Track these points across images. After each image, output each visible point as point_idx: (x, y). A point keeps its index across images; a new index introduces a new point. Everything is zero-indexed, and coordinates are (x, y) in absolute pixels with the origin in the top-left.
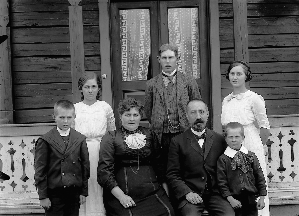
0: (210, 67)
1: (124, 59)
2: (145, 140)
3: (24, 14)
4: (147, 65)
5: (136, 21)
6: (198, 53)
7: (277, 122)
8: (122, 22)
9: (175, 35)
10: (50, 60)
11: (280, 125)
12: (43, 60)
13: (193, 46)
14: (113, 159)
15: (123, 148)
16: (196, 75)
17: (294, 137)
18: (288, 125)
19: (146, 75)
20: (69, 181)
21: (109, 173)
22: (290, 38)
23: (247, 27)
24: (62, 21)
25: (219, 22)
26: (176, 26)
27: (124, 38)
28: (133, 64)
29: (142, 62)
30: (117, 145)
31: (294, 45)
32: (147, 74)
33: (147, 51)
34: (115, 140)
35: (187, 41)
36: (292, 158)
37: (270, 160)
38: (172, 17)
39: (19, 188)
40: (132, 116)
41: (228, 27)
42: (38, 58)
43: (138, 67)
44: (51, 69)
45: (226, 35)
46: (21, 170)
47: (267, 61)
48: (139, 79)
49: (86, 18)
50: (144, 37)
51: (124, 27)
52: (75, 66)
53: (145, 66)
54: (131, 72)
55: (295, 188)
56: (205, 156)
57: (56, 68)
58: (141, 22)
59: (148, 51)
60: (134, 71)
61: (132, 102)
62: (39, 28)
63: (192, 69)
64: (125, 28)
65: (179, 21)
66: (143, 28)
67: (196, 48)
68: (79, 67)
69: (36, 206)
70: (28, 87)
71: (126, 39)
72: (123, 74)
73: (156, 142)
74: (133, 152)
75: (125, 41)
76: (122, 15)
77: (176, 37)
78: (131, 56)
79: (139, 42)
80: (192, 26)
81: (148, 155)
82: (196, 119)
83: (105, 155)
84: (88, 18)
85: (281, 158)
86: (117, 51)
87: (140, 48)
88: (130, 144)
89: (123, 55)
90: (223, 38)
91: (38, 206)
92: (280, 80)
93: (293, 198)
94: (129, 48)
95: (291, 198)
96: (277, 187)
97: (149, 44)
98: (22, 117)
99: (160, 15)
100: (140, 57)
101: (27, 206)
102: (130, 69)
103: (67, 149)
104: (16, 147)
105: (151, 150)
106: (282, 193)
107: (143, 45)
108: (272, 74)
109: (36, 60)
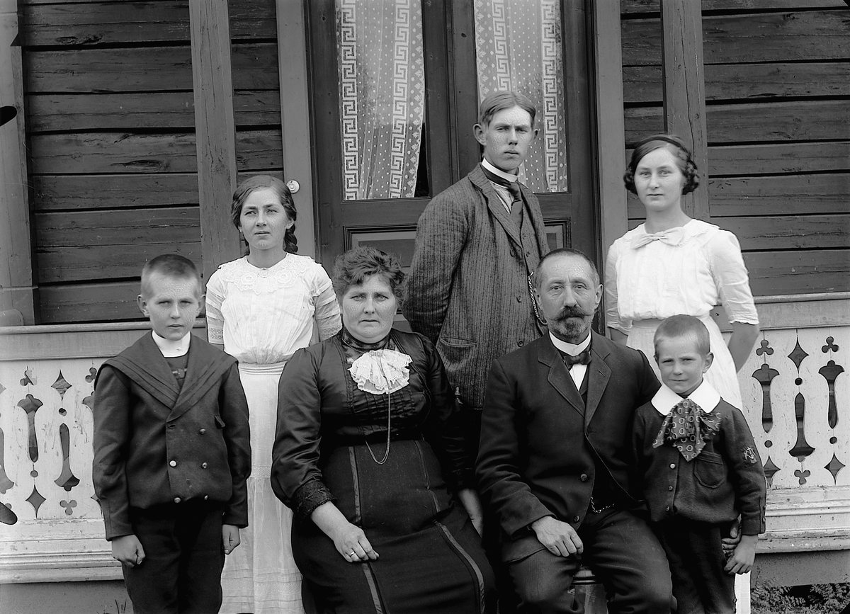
0: (597, 158)
1: (350, 136)
2: (406, 367)
3: (62, 10)
4: (416, 153)
5: (384, 27)
6: (560, 117)
7: (786, 315)
8: (343, 30)
9: (496, 66)
10: (136, 140)
11: (798, 322)
12: (116, 142)
13: (547, 97)
14: (317, 424)
15: (345, 393)
16: (556, 182)
17: (837, 358)
18: (819, 323)
19: (413, 183)
20: (189, 483)
21: (307, 465)
22: (825, 72)
23: (702, 41)
24: (171, 28)
25: (622, 28)
26: (497, 40)
27: (348, 76)
28: (374, 151)
29: (402, 145)
30: (328, 385)
31: (836, 93)
32: (415, 179)
33: (414, 113)
34: (322, 370)
35: (530, 83)
36: (833, 419)
37: (769, 424)
38: (485, 14)
39: (51, 507)
40: (370, 299)
41: (648, 43)
42: (104, 135)
43: (388, 160)
44: (140, 168)
45: (641, 66)
46: (56, 456)
47: (761, 139)
48: (393, 195)
49: (240, 20)
50: (405, 72)
51: (350, 43)
52: (209, 156)
53: (410, 156)
54: (371, 175)
55: (841, 505)
56: (588, 414)
57: (153, 163)
58: (398, 30)
59: (419, 113)
60: (377, 171)
61: (370, 259)
62: (105, 50)
63: (544, 166)
64: (350, 48)
65: (506, 26)
66: (404, 46)
67: (555, 104)
68: (220, 160)
69: (99, 559)
70: (76, 220)
71: (354, 78)
72: (348, 181)
73: (438, 373)
74: (372, 401)
75: (351, 85)
76: (343, 11)
77: (499, 73)
78: (369, 129)
79: (392, 87)
80: (544, 39)
81: (417, 409)
82: (563, 308)
83: (293, 414)
84: (246, 20)
85: (800, 418)
86: (330, 113)
87: (396, 106)
88: (363, 380)
89: (346, 127)
90: (634, 74)
91: (107, 559)
92: (797, 194)
93: (835, 533)
94: (364, 106)
95: (830, 532)
96: (788, 499)
97: (420, 94)
98: (60, 306)
99: (452, 10)
100: (394, 130)
101: (74, 559)
102: (366, 166)
103: (182, 392)
104: (43, 390)
105: (425, 395)
106: (804, 517)
107: (404, 97)
108: (774, 177)
109: (96, 142)
